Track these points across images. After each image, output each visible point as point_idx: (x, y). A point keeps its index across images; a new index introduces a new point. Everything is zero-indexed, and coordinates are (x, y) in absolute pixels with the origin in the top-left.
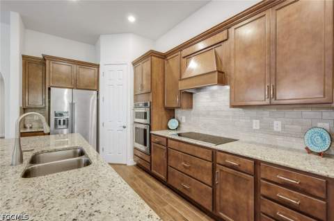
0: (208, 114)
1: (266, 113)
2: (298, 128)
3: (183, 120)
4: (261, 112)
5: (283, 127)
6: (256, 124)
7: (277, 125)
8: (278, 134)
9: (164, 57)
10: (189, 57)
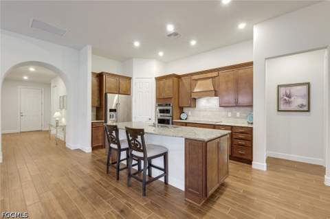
0: (206, 110)
1: (234, 109)
2: (245, 115)
3: (190, 114)
4: (231, 108)
5: (241, 116)
6: (230, 114)
7: (238, 114)
8: (238, 118)
9: (179, 77)
10: (197, 80)
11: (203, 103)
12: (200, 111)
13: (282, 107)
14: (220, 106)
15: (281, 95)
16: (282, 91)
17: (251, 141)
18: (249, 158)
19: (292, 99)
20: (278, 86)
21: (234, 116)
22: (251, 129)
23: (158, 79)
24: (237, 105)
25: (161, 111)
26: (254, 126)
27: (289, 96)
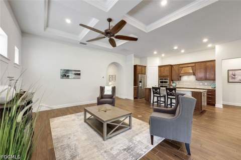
0: (187, 82)
2: (210, 84)
3: (177, 83)
6: (201, 84)
7: (206, 84)
8: (206, 86)
9: (171, 66)
10: (182, 67)
11: (185, 78)
12: (183, 82)
13: (230, 81)
14: (196, 80)
15: (230, 75)
16: (230, 73)
17: (215, 95)
18: (214, 103)
19: (236, 76)
20: (228, 71)
21: (204, 85)
22: (215, 90)
23: (160, 67)
24: (206, 79)
25: (162, 82)
26: (216, 89)
27: (234, 75)
